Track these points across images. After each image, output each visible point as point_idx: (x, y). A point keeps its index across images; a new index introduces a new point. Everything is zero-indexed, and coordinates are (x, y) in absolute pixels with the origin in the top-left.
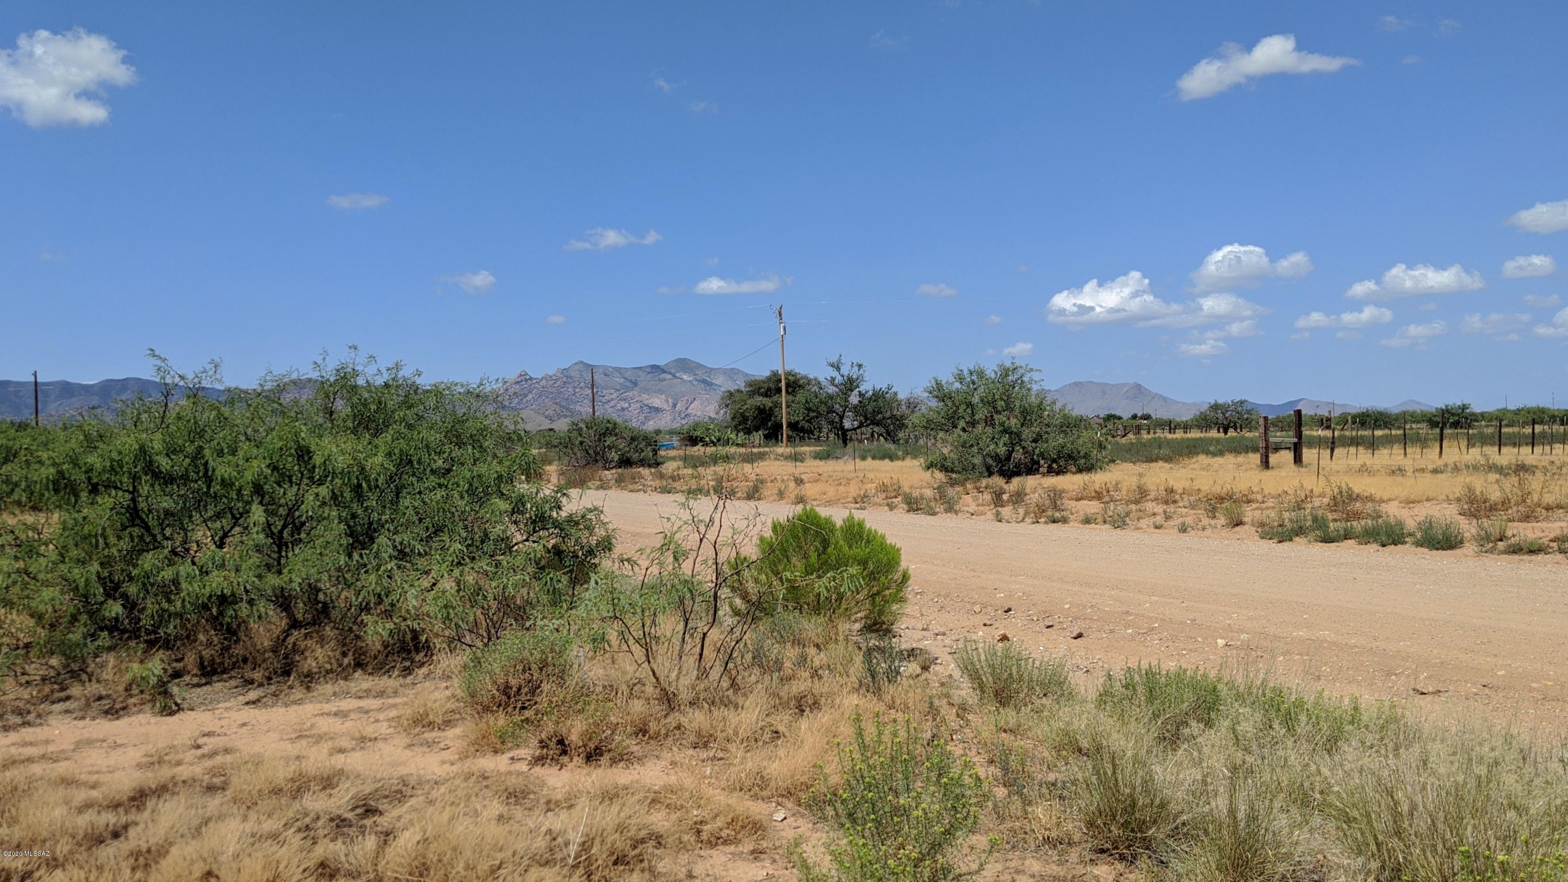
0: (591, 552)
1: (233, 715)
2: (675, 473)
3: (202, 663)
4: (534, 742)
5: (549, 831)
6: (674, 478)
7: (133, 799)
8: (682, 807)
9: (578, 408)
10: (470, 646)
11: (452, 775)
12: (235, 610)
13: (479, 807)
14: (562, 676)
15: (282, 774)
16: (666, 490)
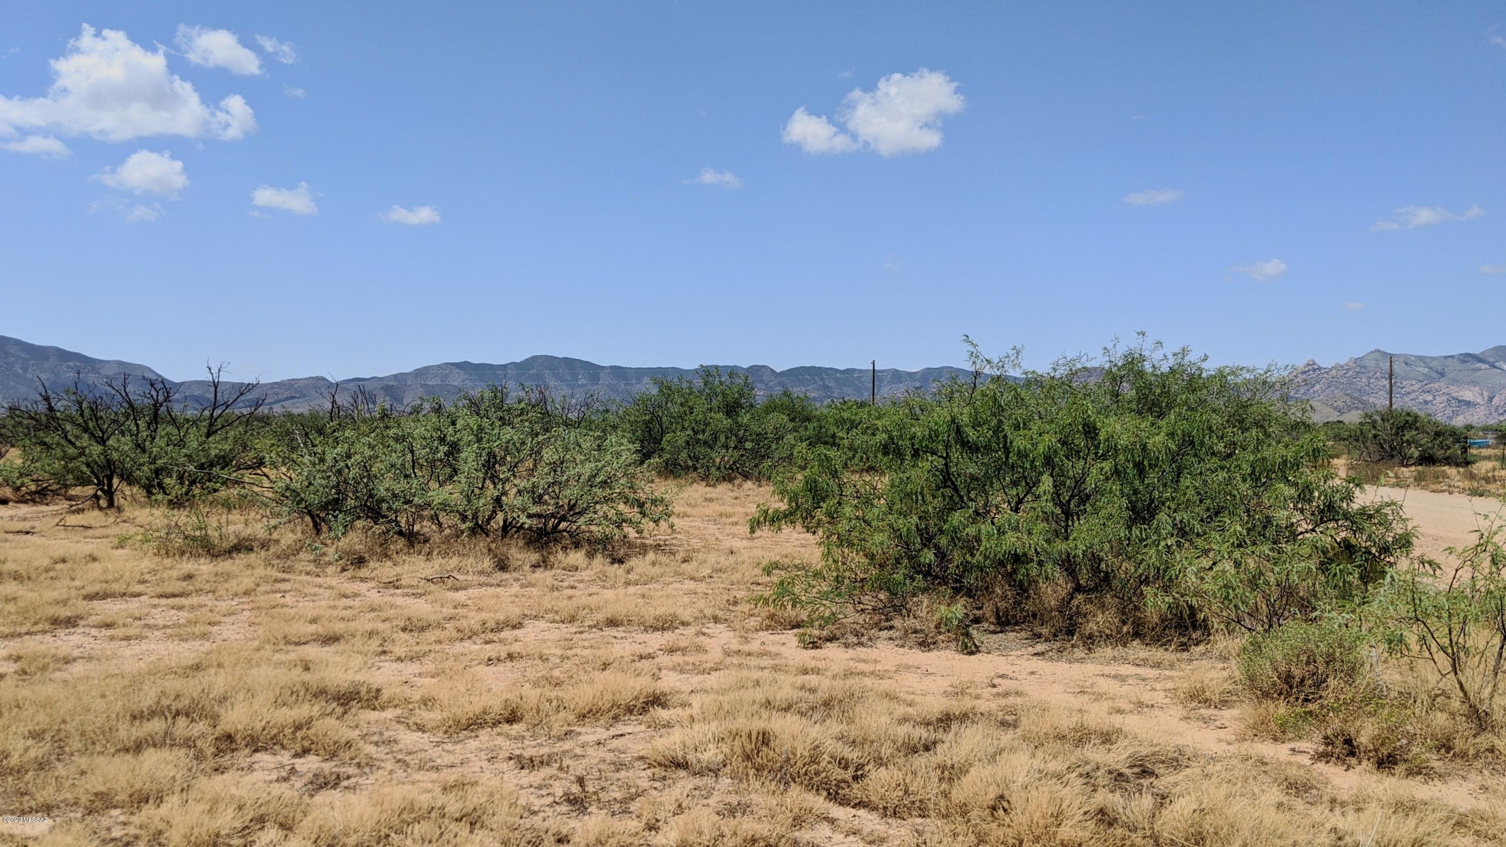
0: (1385, 550)
1: (1023, 662)
2: (1490, 474)
3: (997, 614)
4: (1318, 737)
5: (1334, 830)
6: (1487, 480)
7: (940, 720)
8: (1495, 837)
9: (1371, 400)
10: (1249, 629)
11: (1229, 755)
12: (1026, 569)
13: (1256, 790)
14: (1351, 672)
15: (1066, 723)
16: (1476, 493)
